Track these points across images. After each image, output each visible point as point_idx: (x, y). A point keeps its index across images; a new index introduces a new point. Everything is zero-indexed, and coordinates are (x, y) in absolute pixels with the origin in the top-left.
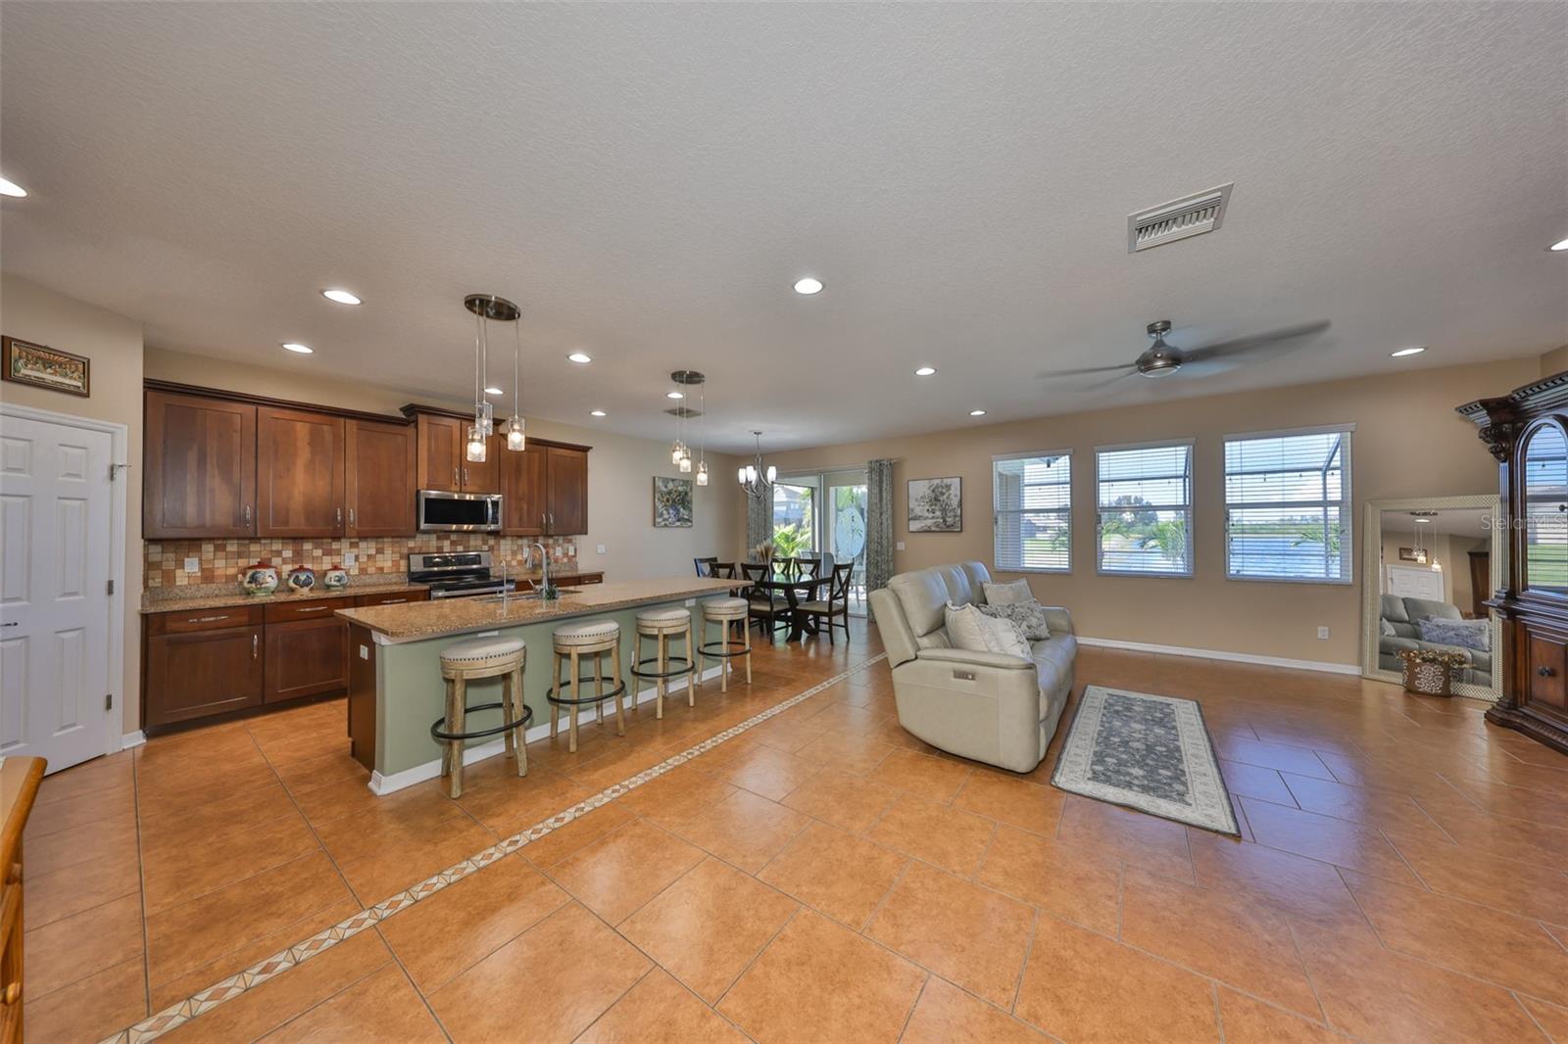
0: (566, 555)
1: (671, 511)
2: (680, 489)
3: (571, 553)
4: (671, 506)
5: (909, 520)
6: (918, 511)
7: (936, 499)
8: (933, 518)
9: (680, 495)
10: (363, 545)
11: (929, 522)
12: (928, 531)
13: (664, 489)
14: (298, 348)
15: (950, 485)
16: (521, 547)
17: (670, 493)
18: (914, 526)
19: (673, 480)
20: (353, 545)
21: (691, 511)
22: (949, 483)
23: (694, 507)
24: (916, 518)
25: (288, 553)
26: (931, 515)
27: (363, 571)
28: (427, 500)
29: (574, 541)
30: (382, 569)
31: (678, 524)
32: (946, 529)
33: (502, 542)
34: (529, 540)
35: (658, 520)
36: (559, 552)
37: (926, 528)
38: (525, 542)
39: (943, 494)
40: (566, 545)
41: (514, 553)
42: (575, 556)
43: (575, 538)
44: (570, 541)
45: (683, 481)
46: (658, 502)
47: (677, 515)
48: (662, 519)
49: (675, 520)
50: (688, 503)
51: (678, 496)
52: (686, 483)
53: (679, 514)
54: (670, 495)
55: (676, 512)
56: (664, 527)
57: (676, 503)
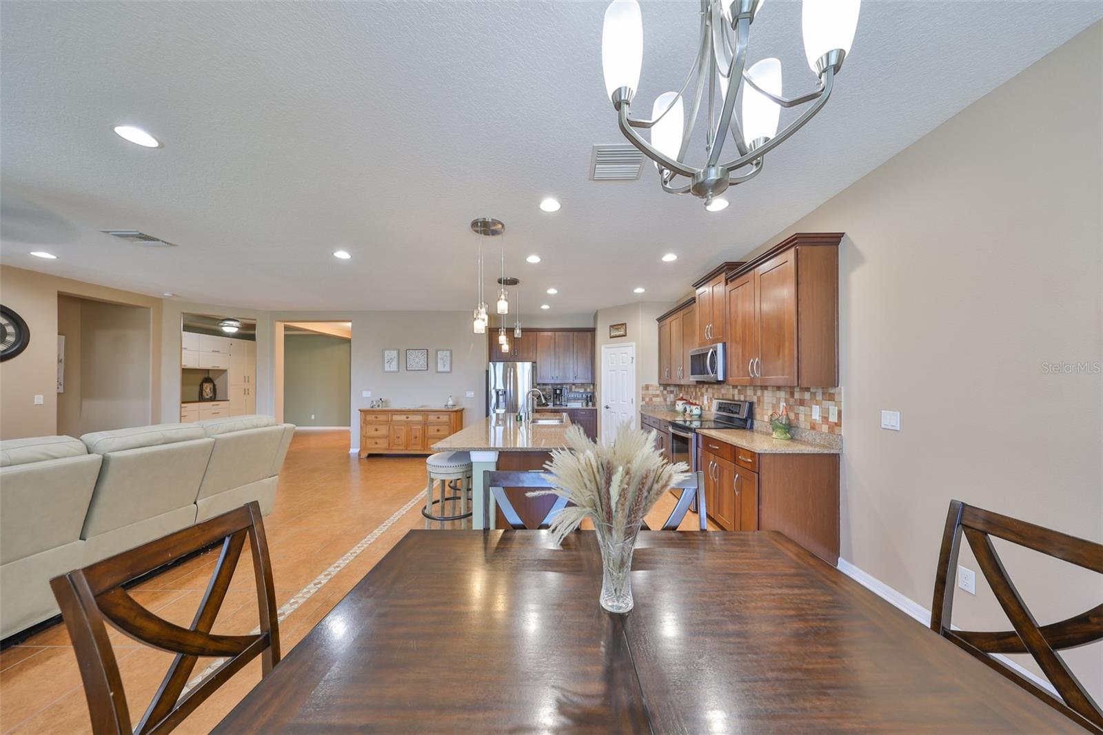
0: (825, 419)
3: (833, 418)
14: (639, 290)
16: (778, 400)
29: (837, 398)
33: (766, 392)
34: (786, 394)
36: (817, 414)
40: (826, 404)
42: (838, 424)
43: (840, 393)
44: (831, 397)
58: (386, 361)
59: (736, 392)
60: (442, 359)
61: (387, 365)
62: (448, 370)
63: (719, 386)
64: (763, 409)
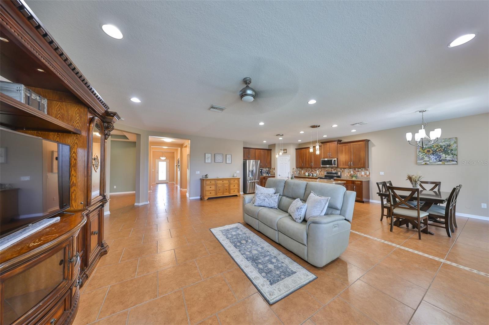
0: (365, 174)
1: (432, 157)
2: (441, 144)
3: (368, 174)
4: (433, 154)
10: (319, 169)
16: (350, 171)
17: (430, 148)
20: (318, 169)
21: (455, 155)
25: (311, 170)
27: (319, 174)
28: (322, 161)
29: (369, 170)
30: (322, 174)
31: (441, 163)
33: (345, 169)
34: (353, 169)
35: (420, 161)
36: (363, 173)
38: (352, 170)
40: (365, 171)
41: (348, 173)
42: (369, 175)
43: (370, 169)
44: (367, 170)
45: (446, 139)
46: (419, 153)
47: (438, 158)
48: (423, 161)
49: (436, 161)
50: (451, 151)
51: (439, 148)
52: (448, 140)
53: (440, 158)
54: (431, 148)
55: (437, 157)
56: (424, 165)
57: (437, 152)
58: (206, 158)
59: (333, 169)
60: (228, 158)
61: (206, 160)
62: (230, 162)
63: (324, 168)
64: (344, 173)
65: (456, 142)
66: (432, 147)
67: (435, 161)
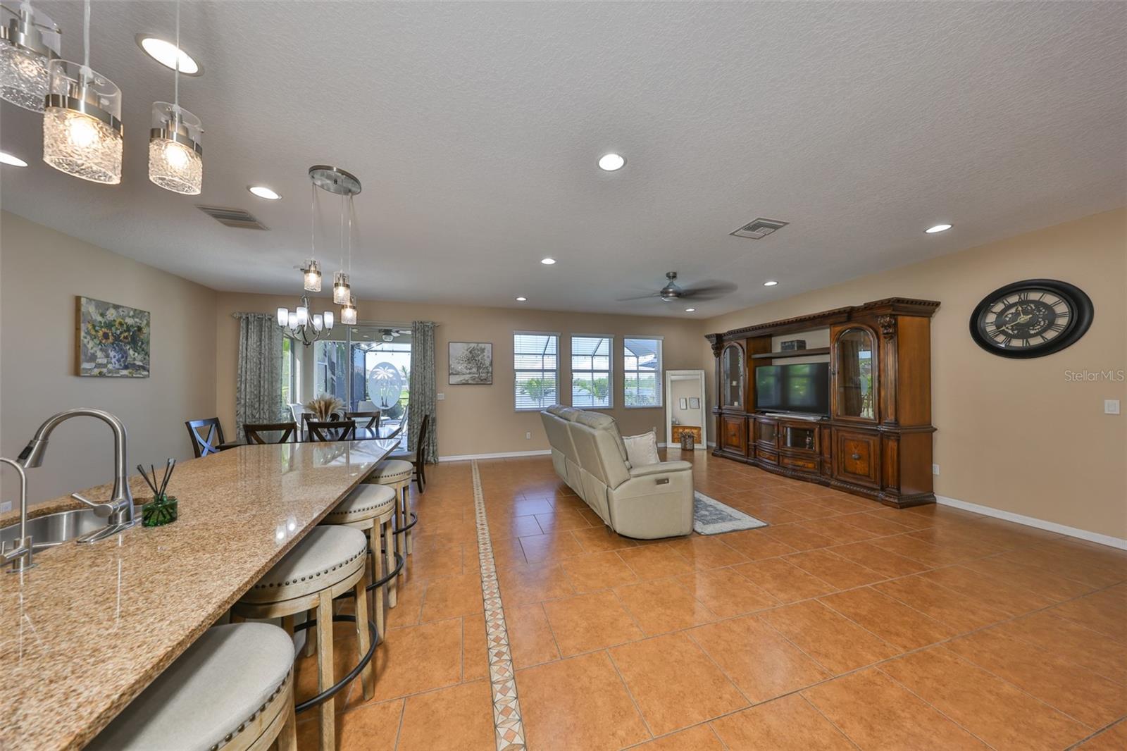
1: (112, 354)
2: (130, 321)
4: (112, 345)
5: (449, 375)
6: (460, 368)
7: (472, 357)
8: (470, 373)
9: (128, 330)
11: (467, 377)
12: (466, 384)
13: (99, 318)
15: (484, 349)
17: (110, 325)
18: (454, 379)
19: (116, 307)
21: (147, 354)
22: (483, 347)
23: (153, 348)
24: (458, 374)
26: (468, 371)
31: (125, 372)
32: (483, 382)
35: (85, 365)
37: (464, 381)
39: (478, 355)
45: (136, 310)
46: (85, 338)
47: (122, 360)
48: (93, 365)
49: (119, 367)
50: (142, 343)
51: (125, 331)
52: (138, 314)
53: (126, 358)
54: (111, 329)
55: (120, 355)
56: (96, 376)
57: (121, 341)
65: (148, 324)
66: (113, 326)
67: (117, 366)
